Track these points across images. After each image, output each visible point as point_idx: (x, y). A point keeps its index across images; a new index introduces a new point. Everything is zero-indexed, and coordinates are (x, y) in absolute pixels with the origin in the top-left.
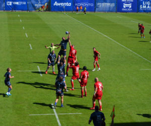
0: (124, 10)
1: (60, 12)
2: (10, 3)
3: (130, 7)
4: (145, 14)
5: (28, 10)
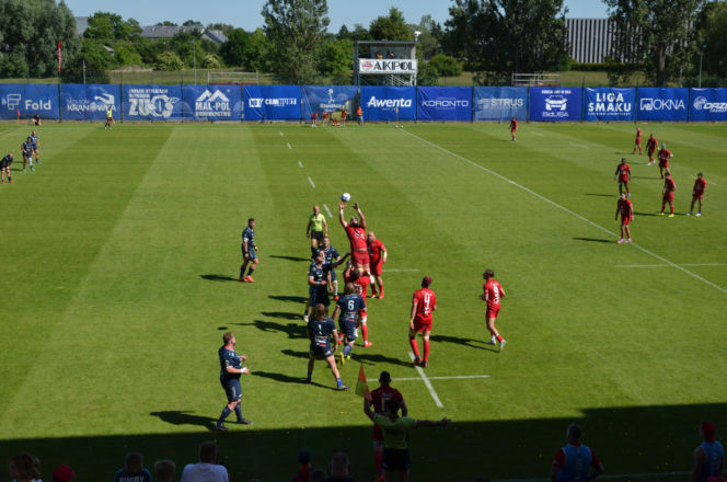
0: (548, 115)
1: (383, 124)
2: (257, 103)
3: (564, 107)
4: (602, 125)
5: (301, 119)
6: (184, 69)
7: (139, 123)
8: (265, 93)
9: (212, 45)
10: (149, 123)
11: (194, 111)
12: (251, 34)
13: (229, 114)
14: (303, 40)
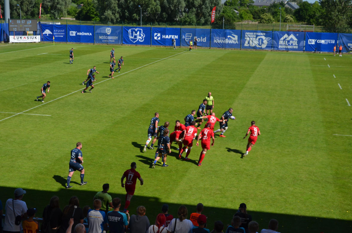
6: (274, 23)
7: (249, 51)
8: (318, 36)
9: (290, 10)
10: (254, 51)
11: (278, 45)
12: (312, 5)
13: (297, 47)
14: (341, 8)
